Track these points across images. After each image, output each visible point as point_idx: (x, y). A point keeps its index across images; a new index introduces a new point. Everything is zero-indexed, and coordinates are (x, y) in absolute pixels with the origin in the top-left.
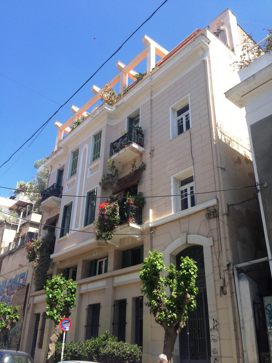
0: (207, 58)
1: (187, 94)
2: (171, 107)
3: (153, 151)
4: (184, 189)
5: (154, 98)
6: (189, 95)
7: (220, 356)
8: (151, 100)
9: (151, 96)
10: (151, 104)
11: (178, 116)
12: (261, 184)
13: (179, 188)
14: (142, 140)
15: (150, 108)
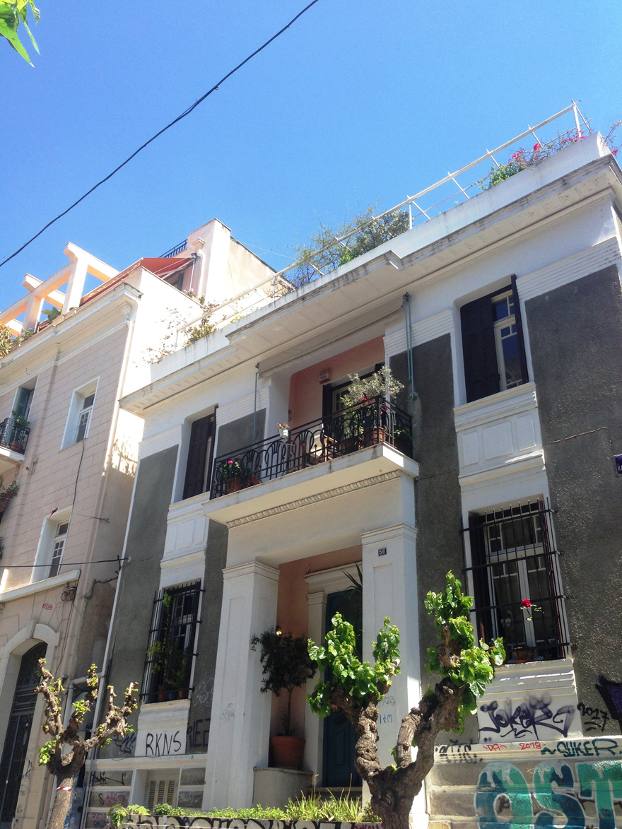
0: (131, 323)
1: (96, 376)
2: (76, 390)
3: (35, 463)
4: (60, 541)
5: (60, 363)
6: (99, 377)
7: (22, 816)
8: (55, 367)
9: (57, 360)
10: (54, 375)
11: (84, 408)
12: (126, 559)
13: (56, 537)
14: (25, 439)
15: (49, 381)
